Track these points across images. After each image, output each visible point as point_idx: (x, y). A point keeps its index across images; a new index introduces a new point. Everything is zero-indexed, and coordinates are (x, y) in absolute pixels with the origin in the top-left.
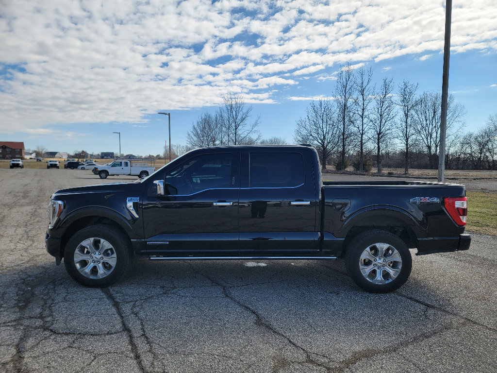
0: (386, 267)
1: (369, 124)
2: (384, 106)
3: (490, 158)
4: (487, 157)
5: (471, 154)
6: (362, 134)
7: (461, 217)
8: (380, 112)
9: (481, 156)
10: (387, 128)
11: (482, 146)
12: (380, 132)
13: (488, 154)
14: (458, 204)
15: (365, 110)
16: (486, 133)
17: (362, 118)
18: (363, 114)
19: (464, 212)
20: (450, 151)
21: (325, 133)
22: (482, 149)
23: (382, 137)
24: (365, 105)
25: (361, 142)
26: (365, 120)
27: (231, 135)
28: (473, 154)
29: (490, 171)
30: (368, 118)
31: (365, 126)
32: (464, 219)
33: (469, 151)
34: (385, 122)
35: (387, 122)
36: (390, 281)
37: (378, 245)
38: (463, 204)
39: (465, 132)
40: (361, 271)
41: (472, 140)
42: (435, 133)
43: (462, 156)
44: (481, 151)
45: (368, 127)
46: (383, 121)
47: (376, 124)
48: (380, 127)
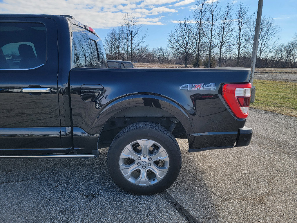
0: (152, 167)
1: (216, 36)
2: (226, 23)
3: (293, 60)
4: (291, 60)
5: (281, 58)
6: (211, 43)
7: (241, 108)
8: (223, 27)
9: (287, 59)
10: (227, 38)
11: (289, 52)
12: (222, 41)
13: (292, 58)
14: (239, 92)
15: (214, 26)
16: (292, 44)
17: (211, 31)
18: (212, 29)
19: (246, 101)
20: (269, 56)
21: (187, 42)
22: (288, 55)
23: (223, 45)
24: (213, 23)
25: (210, 48)
26: (213, 33)
27: (129, 44)
28: (283, 58)
29: (292, 68)
30: (215, 31)
31: (213, 37)
32: (245, 110)
33: (280, 56)
34: (226, 34)
35: (228, 34)
36: (156, 181)
37: (141, 142)
38: (245, 91)
39: (279, 44)
40: (122, 171)
41: (283, 48)
42: (261, 44)
43: (276, 59)
44: (288, 56)
45: (214, 38)
46: (225, 33)
47: (220, 36)
48: (223, 37)
